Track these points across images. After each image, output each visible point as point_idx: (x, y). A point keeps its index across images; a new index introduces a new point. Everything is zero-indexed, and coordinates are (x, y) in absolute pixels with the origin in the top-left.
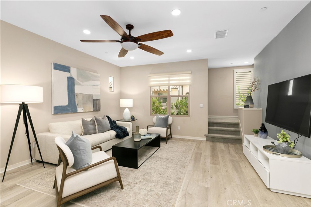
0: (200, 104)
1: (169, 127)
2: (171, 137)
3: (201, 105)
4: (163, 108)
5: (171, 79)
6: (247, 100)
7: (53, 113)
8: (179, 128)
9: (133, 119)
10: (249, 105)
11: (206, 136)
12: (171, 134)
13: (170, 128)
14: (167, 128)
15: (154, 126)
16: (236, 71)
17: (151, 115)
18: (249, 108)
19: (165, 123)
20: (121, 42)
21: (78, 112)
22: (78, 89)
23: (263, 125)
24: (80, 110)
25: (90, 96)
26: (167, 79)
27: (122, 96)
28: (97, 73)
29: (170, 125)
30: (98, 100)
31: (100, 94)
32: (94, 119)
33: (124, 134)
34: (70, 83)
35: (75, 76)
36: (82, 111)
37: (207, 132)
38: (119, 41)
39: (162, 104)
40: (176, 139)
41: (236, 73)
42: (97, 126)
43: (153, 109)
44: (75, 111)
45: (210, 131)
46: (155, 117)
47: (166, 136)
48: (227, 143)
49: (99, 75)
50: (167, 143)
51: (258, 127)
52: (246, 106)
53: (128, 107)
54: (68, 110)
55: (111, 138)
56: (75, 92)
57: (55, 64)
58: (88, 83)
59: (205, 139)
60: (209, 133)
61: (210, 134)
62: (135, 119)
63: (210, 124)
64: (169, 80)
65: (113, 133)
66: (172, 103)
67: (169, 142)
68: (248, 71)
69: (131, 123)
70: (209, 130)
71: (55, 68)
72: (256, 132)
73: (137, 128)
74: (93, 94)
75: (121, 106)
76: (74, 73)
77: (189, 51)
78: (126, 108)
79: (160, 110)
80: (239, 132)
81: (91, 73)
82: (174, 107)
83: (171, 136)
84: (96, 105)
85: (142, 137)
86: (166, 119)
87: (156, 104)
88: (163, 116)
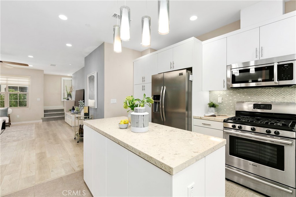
3: (39, 99)
8: (18, 116)
10: (69, 99)
11: (42, 119)
12: (10, 121)
13: (10, 117)
16: (63, 78)
19: (5, 114)
23: (73, 107)
26: (5, 79)
29: (9, 114)
37: (43, 116)
40: (14, 125)
41: (63, 80)
47: (8, 122)
48: (57, 120)
50: (9, 127)
51: (71, 108)
59: (41, 121)
61: (45, 117)
63: (45, 112)
68: (70, 79)
70: (45, 115)
72: (71, 110)
77: (31, 66)
80: (64, 113)
86: (6, 111)
88: (2, 109)
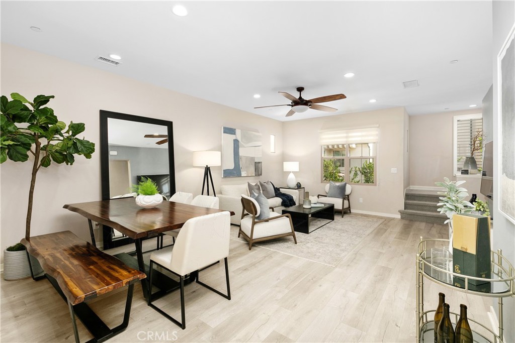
0: (392, 169)
1: (346, 197)
2: (350, 212)
3: (394, 170)
4: (341, 175)
5: (350, 135)
6: (466, 163)
7: (223, 177)
8: (361, 200)
9: (299, 186)
10: (468, 170)
11: (401, 212)
12: (349, 207)
13: (349, 200)
14: (344, 199)
15: (326, 196)
16: (456, 118)
17: (322, 182)
18: (468, 174)
19: (342, 193)
20: (292, 106)
21: (242, 176)
22: (242, 152)
23: (475, 195)
24: (243, 174)
25: (253, 159)
26: (345, 135)
27: (284, 158)
28: (259, 132)
29: (348, 196)
30: (259, 163)
31: (261, 156)
32: (259, 184)
33: (290, 203)
34: (235, 146)
35: (239, 139)
36: (245, 175)
37: (402, 208)
38: (290, 105)
39: (339, 168)
40: (357, 215)
41: (458, 121)
42: (261, 192)
43: (325, 176)
44: (239, 175)
45: (407, 206)
46: (328, 185)
47: (341, 209)
49: (260, 134)
50: (343, 217)
52: (465, 172)
53: (293, 172)
54: (234, 173)
55: (277, 205)
56: (240, 155)
57: (225, 128)
58: (251, 144)
59: (399, 216)
60: (405, 209)
62: (302, 187)
63: (408, 196)
64: (347, 137)
65: (279, 200)
66: (356, 168)
67: (345, 216)
69: (297, 191)
70: (406, 204)
71: (224, 133)
73: (307, 195)
74: (256, 156)
75: (284, 171)
76: (239, 135)
77: (373, 101)
78: (290, 172)
79: (336, 177)
81: (254, 133)
82: (359, 172)
83: (350, 210)
84: (258, 169)
85: (313, 205)
86: (343, 188)
87: (331, 169)
88: (338, 184)
